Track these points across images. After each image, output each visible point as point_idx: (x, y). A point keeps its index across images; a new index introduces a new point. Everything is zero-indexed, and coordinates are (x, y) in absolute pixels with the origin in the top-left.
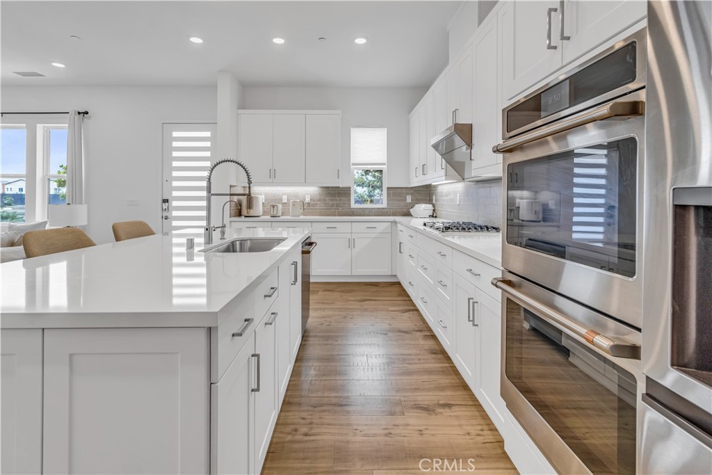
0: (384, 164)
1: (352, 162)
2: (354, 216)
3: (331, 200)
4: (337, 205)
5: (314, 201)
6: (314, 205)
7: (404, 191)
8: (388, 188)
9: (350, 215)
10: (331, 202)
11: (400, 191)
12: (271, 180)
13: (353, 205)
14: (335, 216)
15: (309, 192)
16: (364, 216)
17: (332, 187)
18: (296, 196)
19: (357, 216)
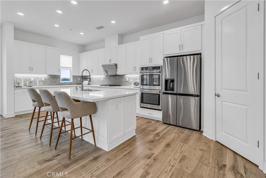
0: (71, 68)
1: (60, 67)
2: (61, 85)
3: (53, 80)
4: (55, 81)
5: (46, 80)
6: (46, 82)
7: (78, 77)
8: (73, 76)
9: (60, 85)
10: (53, 81)
11: (76, 77)
12: (30, 72)
13: (61, 82)
14: (54, 85)
15: (44, 76)
16: (65, 85)
17: (53, 75)
18: (38, 78)
19: (62, 85)
